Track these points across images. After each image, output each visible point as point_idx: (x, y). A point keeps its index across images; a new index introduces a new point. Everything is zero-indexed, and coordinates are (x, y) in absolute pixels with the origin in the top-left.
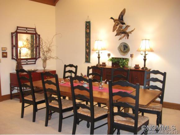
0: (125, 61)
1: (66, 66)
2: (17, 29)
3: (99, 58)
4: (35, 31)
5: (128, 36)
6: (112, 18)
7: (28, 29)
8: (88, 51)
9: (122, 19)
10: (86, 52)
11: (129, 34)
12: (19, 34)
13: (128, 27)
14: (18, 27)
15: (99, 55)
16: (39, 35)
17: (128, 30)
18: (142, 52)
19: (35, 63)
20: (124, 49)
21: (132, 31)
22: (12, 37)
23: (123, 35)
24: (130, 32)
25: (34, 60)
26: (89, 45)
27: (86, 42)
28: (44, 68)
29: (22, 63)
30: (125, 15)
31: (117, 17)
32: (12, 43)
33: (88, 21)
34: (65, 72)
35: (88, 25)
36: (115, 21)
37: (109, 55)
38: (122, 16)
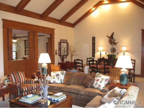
0: (115, 56)
1: (87, 59)
2: (61, 41)
3: (101, 55)
4: (67, 41)
5: (116, 44)
6: (107, 36)
7: (65, 40)
8: (93, 51)
9: (112, 37)
10: (93, 52)
11: (117, 44)
12: (61, 43)
13: (115, 40)
14: (61, 40)
15: (101, 53)
16: (68, 43)
17: (115, 42)
18: (123, 52)
19: (66, 58)
20: (113, 51)
21: (118, 42)
22: (59, 44)
23: (113, 44)
24: (117, 43)
25: (66, 56)
26: (95, 48)
27: (93, 47)
28: (71, 60)
29: (64, 58)
30: (114, 35)
31: (110, 36)
32: (59, 48)
33: (94, 36)
34: (87, 62)
35: (94, 39)
36: (109, 37)
37: (106, 53)
38: (113, 35)
